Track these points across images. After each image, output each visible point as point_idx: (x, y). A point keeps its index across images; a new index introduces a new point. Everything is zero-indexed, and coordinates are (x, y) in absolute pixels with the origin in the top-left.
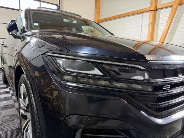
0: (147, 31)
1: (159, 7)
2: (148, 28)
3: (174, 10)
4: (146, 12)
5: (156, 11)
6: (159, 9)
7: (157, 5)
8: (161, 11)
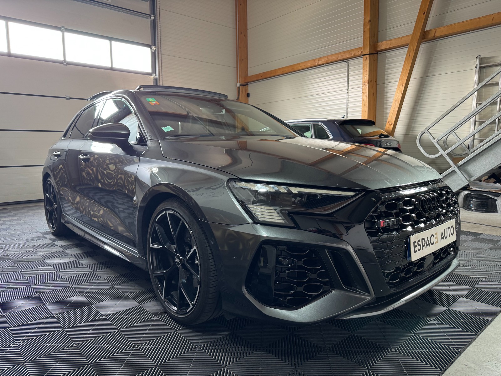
0: (361, 100)
1: (383, 47)
2: (363, 92)
3: (412, 54)
4: (355, 57)
5: (375, 55)
6: (382, 51)
7: (378, 42)
8: (387, 55)
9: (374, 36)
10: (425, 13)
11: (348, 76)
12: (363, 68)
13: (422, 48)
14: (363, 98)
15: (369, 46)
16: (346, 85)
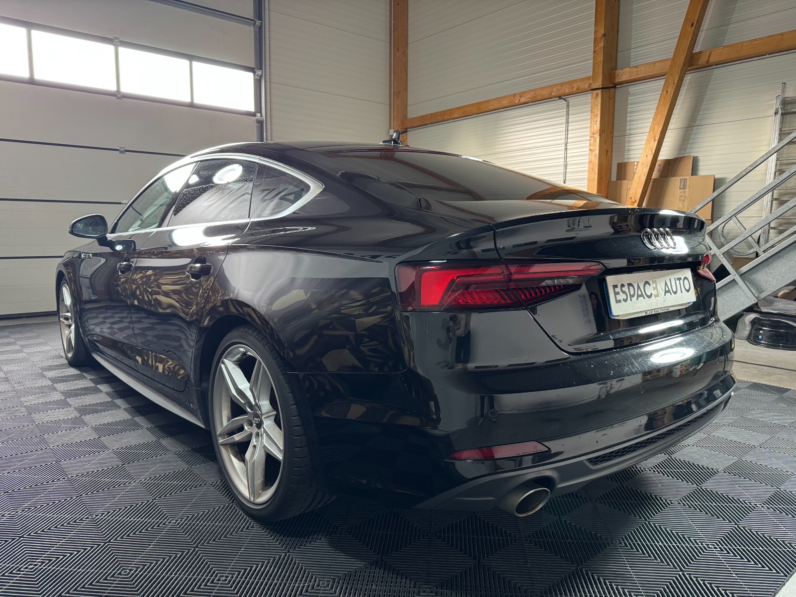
0: (588, 160)
1: (624, 78)
2: (590, 149)
3: (671, 90)
4: (579, 92)
5: (613, 89)
6: (623, 84)
7: (616, 69)
8: (630, 90)
9: (611, 60)
10: (694, 23)
11: (568, 122)
12: (592, 110)
13: (688, 81)
14: (591, 158)
15: (603, 76)
16: (564, 137)
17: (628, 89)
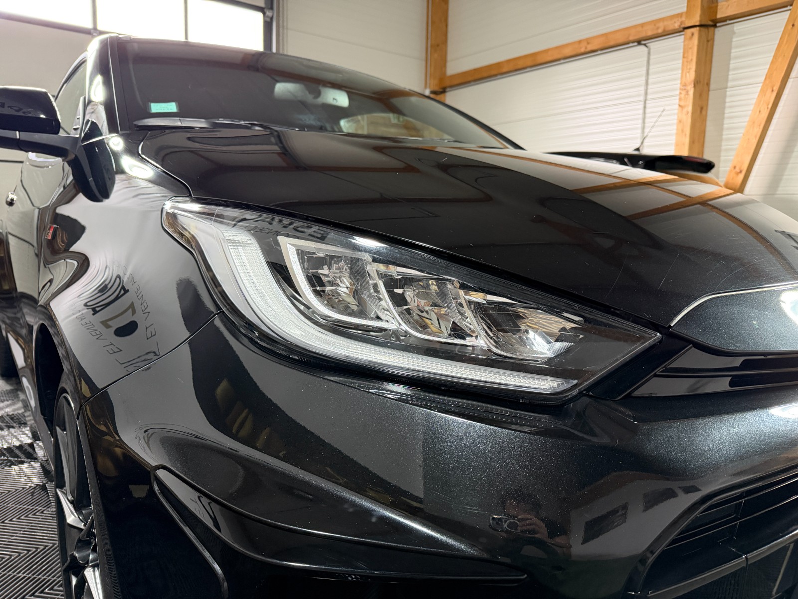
1: (729, 12)
2: (680, 106)
4: (665, 34)
5: (711, 29)
6: (725, 21)
8: (735, 28)
11: (648, 74)
14: (680, 117)
15: (701, 9)
16: (643, 92)
17: (733, 27)
